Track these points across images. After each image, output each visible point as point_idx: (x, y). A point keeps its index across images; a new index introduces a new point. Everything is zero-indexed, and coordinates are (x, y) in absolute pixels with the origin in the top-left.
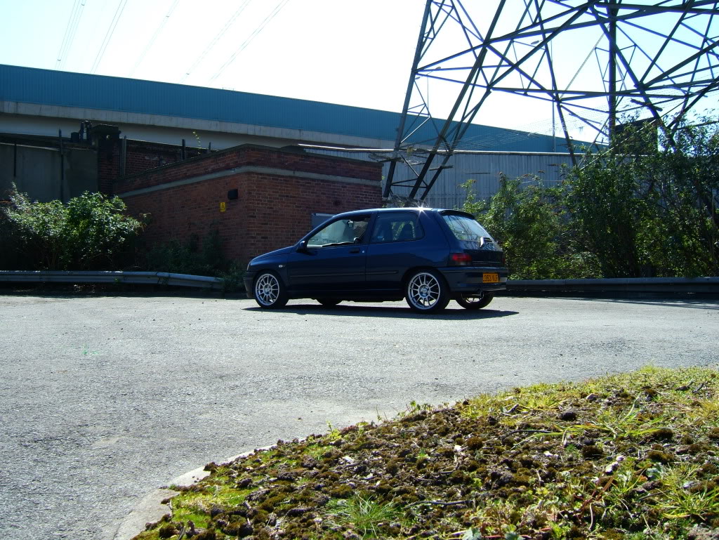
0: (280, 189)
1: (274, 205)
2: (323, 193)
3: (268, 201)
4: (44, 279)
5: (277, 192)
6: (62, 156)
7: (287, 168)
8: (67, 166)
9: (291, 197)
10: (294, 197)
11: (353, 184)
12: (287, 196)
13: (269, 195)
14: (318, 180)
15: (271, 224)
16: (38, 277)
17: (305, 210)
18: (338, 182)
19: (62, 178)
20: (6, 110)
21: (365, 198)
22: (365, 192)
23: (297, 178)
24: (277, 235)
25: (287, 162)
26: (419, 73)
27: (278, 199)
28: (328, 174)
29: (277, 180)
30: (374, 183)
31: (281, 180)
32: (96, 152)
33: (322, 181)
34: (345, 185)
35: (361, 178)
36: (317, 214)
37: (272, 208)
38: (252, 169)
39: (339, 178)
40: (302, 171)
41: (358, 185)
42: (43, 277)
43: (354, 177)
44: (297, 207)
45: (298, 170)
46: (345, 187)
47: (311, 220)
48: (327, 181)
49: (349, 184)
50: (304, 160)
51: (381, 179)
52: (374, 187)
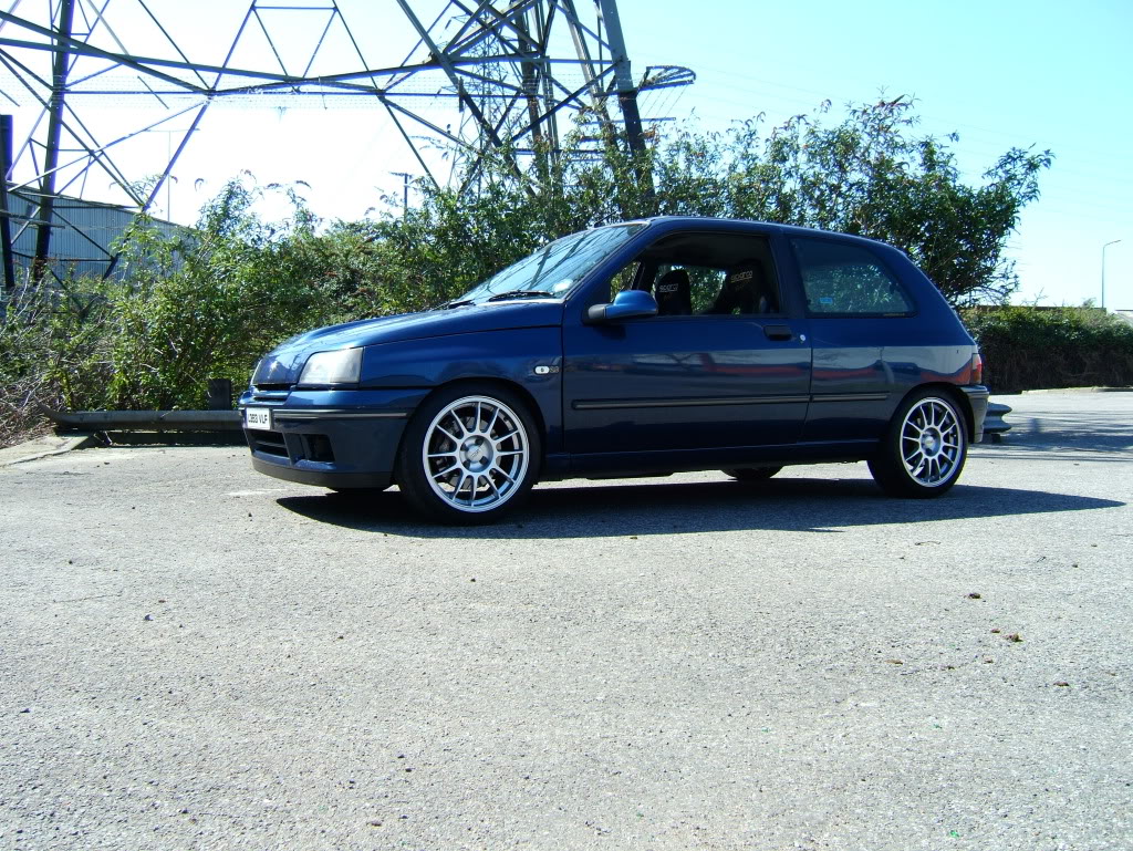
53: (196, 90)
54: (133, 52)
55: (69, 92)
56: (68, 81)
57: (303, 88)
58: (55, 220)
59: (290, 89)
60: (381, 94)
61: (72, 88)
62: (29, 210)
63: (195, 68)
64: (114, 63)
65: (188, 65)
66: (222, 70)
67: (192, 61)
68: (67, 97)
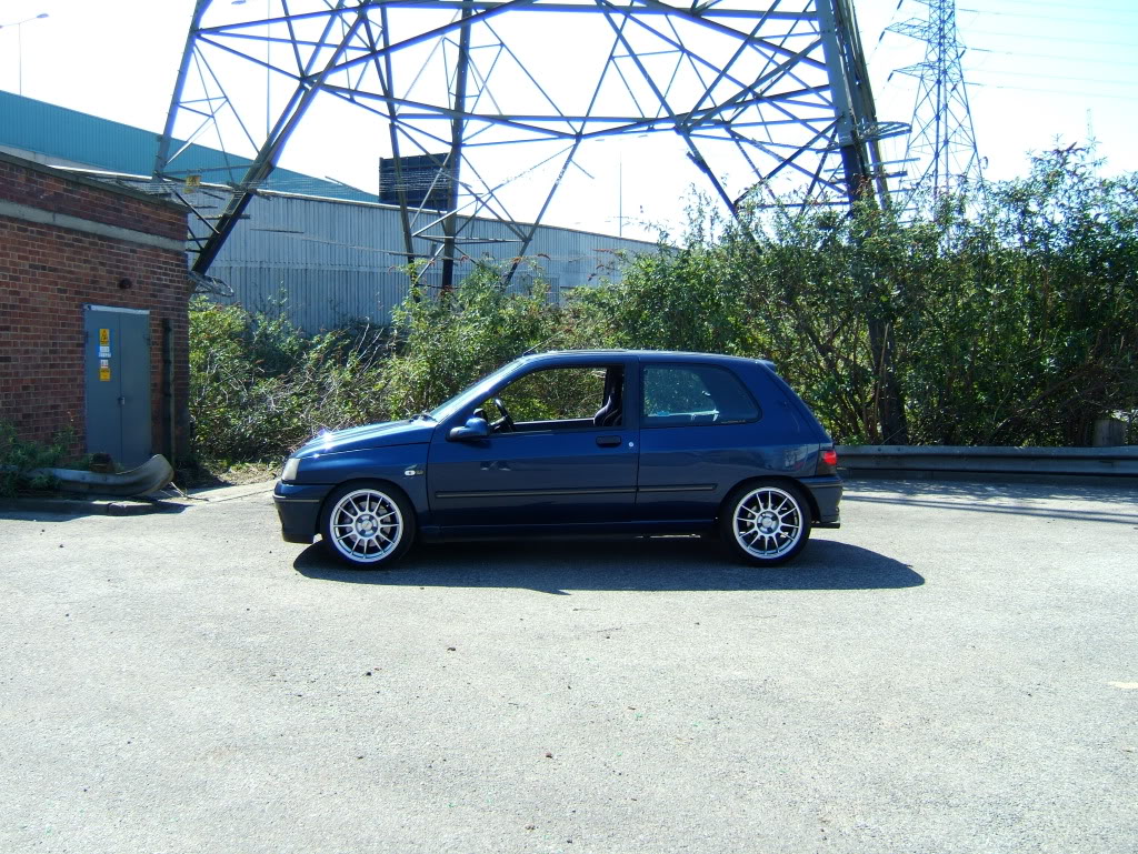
0: (31, 252)
1: (21, 287)
2: (102, 264)
3: (12, 278)
5: (27, 259)
7: (43, 207)
9: (52, 270)
10: (55, 270)
11: (146, 246)
12: (44, 268)
13: (12, 263)
14: (94, 235)
15: (15, 329)
17: (73, 299)
18: (124, 241)
21: (163, 274)
22: (165, 263)
23: (59, 228)
24: (27, 352)
25: (42, 192)
26: (203, 36)
27: (26, 272)
28: (110, 223)
29: (26, 230)
30: (175, 245)
31: (32, 232)
33: (102, 237)
34: (134, 248)
35: (156, 234)
36: (94, 308)
37: (17, 293)
39: (125, 234)
41: (155, 248)
43: (147, 231)
44: (60, 291)
45: (60, 211)
46: (135, 252)
47: (82, 319)
48: (108, 238)
49: (141, 245)
50: (71, 192)
51: (185, 238)
52: (178, 253)
53: (562, 135)
54: (505, 113)
55: (465, 145)
56: (464, 136)
57: (656, 126)
58: (456, 254)
59: (646, 128)
60: (726, 125)
61: (467, 142)
62: (434, 248)
63: (568, 119)
64: (489, 124)
65: (562, 118)
66: (586, 119)
67: (565, 114)
68: (464, 150)
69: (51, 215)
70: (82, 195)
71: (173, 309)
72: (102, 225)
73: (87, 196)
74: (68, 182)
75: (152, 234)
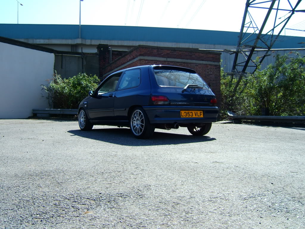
4: (62, 113)
6: (83, 59)
7: (163, 57)
8: (85, 63)
11: (203, 64)
16: (59, 112)
18: (193, 63)
19: (83, 68)
20: (87, 44)
21: (210, 71)
22: (210, 68)
23: (169, 62)
25: (162, 53)
26: (250, 5)
28: (188, 59)
29: (157, 63)
30: (216, 63)
32: (98, 56)
33: (184, 63)
34: (197, 65)
35: (208, 61)
38: (142, 58)
39: (194, 61)
40: (172, 58)
41: (206, 64)
42: (61, 112)
43: (203, 60)
45: (169, 57)
46: (198, 66)
48: (187, 63)
49: (200, 64)
50: (173, 52)
51: (220, 61)
52: (216, 66)
69: (166, 58)
70: (177, 53)
71: (214, 80)
72: (184, 60)
73: (179, 53)
74: (171, 50)
75: (205, 61)
